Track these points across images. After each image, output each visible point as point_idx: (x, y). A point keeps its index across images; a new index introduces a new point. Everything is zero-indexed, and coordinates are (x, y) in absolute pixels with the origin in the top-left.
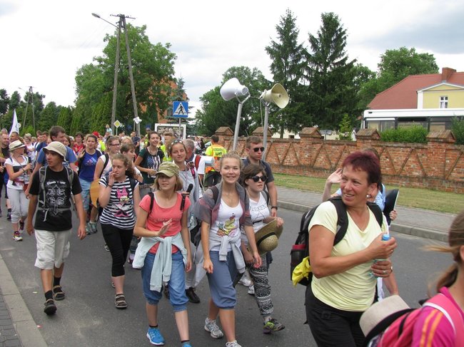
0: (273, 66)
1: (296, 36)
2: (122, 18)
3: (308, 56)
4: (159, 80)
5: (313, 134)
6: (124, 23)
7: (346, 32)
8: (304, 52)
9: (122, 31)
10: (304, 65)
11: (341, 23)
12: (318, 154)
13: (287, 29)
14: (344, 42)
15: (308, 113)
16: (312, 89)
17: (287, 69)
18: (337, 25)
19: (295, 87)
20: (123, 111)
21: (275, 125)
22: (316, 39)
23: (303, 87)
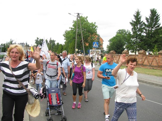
0: (132, 29)
1: (140, 18)
2: (78, 14)
3: (145, 25)
4: (92, 35)
5: (143, 53)
6: (79, 16)
7: (160, 15)
8: (144, 23)
9: (79, 19)
10: (144, 28)
11: (157, 12)
12: (145, 60)
13: (137, 16)
14: (159, 19)
15: (145, 45)
16: (147, 37)
17: (137, 30)
18: (156, 13)
19: (141, 36)
20: (80, 45)
21: (133, 50)
22: (148, 19)
23: (143, 36)
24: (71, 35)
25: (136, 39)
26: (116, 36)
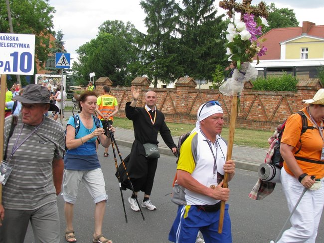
0: (147, 20)
3: (180, 11)
5: (189, 84)
8: (177, 6)
10: (176, 19)
12: (194, 103)
15: (180, 64)
16: (184, 42)
17: (160, 23)
21: (149, 75)
23: (175, 39)
25: (157, 48)
26: (99, 38)
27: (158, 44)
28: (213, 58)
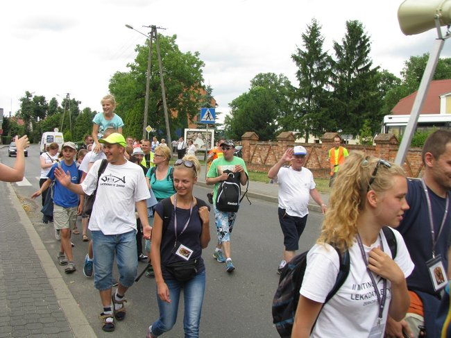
0: (299, 73)
1: (321, 45)
2: (154, 28)
3: (333, 63)
4: (189, 87)
6: (156, 33)
7: (370, 39)
8: (329, 59)
9: (154, 41)
10: (329, 72)
11: (364, 31)
13: (313, 39)
14: (368, 49)
16: (337, 96)
17: (312, 76)
18: (361, 32)
19: (320, 92)
20: (155, 116)
21: (301, 130)
22: (340, 47)
23: (328, 93)
24: (130, 87)
25: (308, 102)
26: (252, 92)
27: (309, 98)
28: (367, 111)
